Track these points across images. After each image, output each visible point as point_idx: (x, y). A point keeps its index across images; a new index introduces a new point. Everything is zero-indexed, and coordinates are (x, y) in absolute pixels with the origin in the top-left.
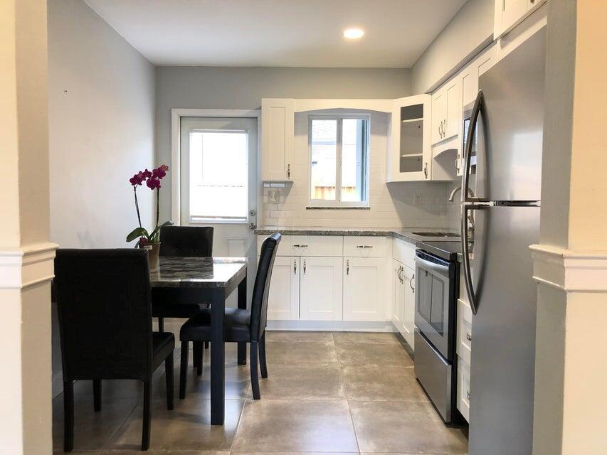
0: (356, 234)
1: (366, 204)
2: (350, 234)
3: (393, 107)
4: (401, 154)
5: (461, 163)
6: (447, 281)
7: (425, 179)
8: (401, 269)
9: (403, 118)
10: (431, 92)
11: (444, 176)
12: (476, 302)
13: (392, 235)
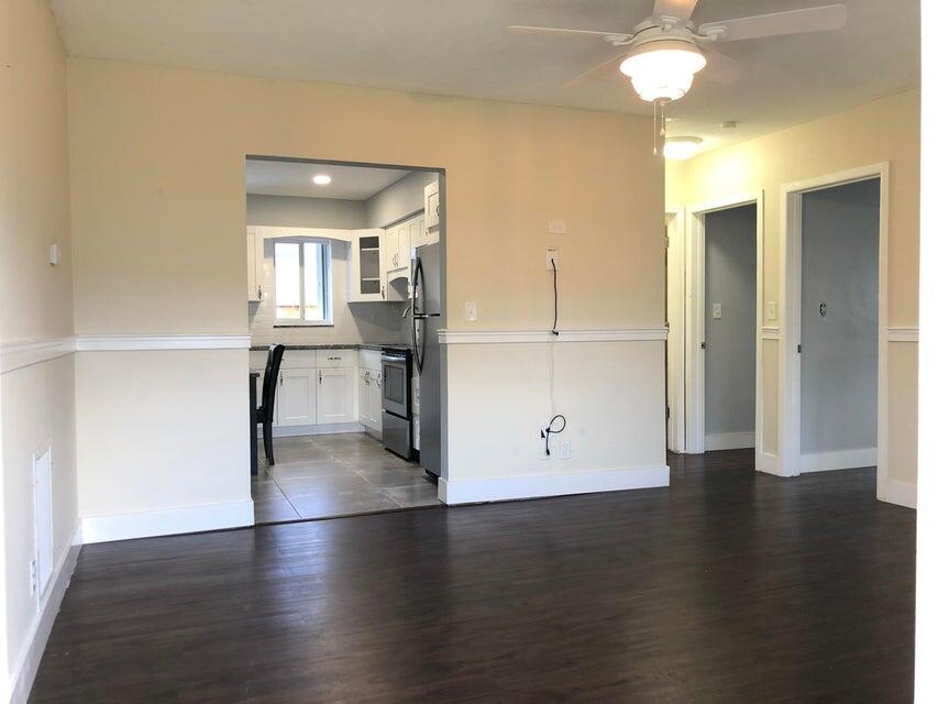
0: (327, 347)
1: (330, 321)
2: (322, 347)
3: (353, 236)
4: (362, 277)
5: (410, 289)
6: (405, 367)
7: (382, 300)
8: (368, 373)
9: (361, 247)
10: (385, 228)
11: (398, 298)
12: (421, 368)
13: (358, 347)
